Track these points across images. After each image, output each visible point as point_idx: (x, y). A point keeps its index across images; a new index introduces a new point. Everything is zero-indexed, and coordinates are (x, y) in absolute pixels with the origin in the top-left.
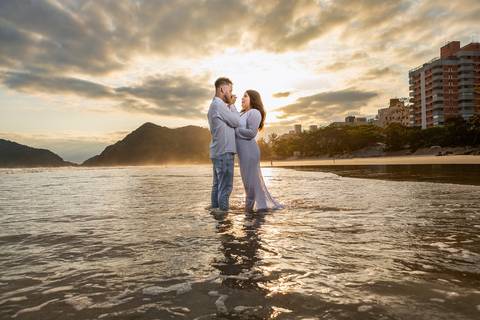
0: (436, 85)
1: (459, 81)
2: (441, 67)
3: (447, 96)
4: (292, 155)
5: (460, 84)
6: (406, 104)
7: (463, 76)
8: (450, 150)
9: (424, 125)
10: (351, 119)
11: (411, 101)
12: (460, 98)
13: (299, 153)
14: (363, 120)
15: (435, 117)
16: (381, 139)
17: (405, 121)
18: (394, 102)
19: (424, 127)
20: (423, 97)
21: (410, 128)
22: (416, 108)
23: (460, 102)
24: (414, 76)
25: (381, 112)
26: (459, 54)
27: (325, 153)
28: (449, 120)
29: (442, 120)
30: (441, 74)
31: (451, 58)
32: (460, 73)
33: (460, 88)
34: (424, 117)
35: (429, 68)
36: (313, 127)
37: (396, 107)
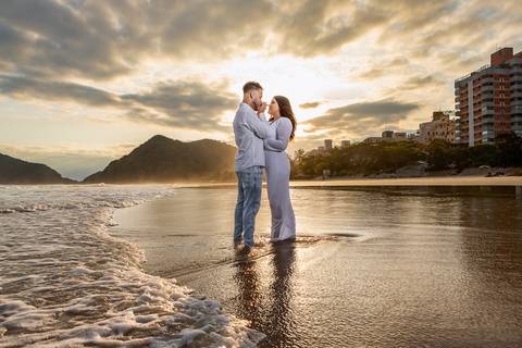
0: (486, 96)
1: (512, 92)
2: (491, 76)
3: (497, 109)
4: (322, 174)
5: (512, 96)
6: (451, 118)
7: (516, 87)
8: (500, 170)
9: (471, 142)
10: (388, 134)
11: (457, 114)
12: (513, 112)
13: (329, 171)
14: (403, 135)
15: (485, 133)
16: (423, 157)
17: (450, 137)
18: (437, 115)
19: (472, 144)
20: (471, 110)
21: (455, 145)
22: (463, 122)
23: (513, 116)
24: (461, 86)
25: (423, 126)
26: (512, 62)
27: (359, 172)
28: (500, 136)
29: (493, 137)
30: (491, 84)
31: (503, 66)
32: (513, 84)
33: (512, 100)
34: (471, 132)
35: (477, 77)
36: (346, 143)
37: (439, 121)
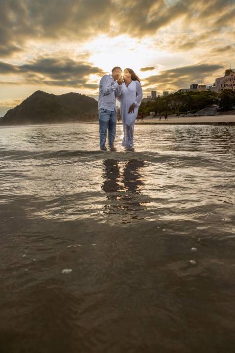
4: (149, 115)
10: (194, 86)
13: (154, 113)
14: (204, 87)
18: (228, 72)
25: (218, 80)
27: (174, 113)
36: (166, 93)
37: (229, 77)
